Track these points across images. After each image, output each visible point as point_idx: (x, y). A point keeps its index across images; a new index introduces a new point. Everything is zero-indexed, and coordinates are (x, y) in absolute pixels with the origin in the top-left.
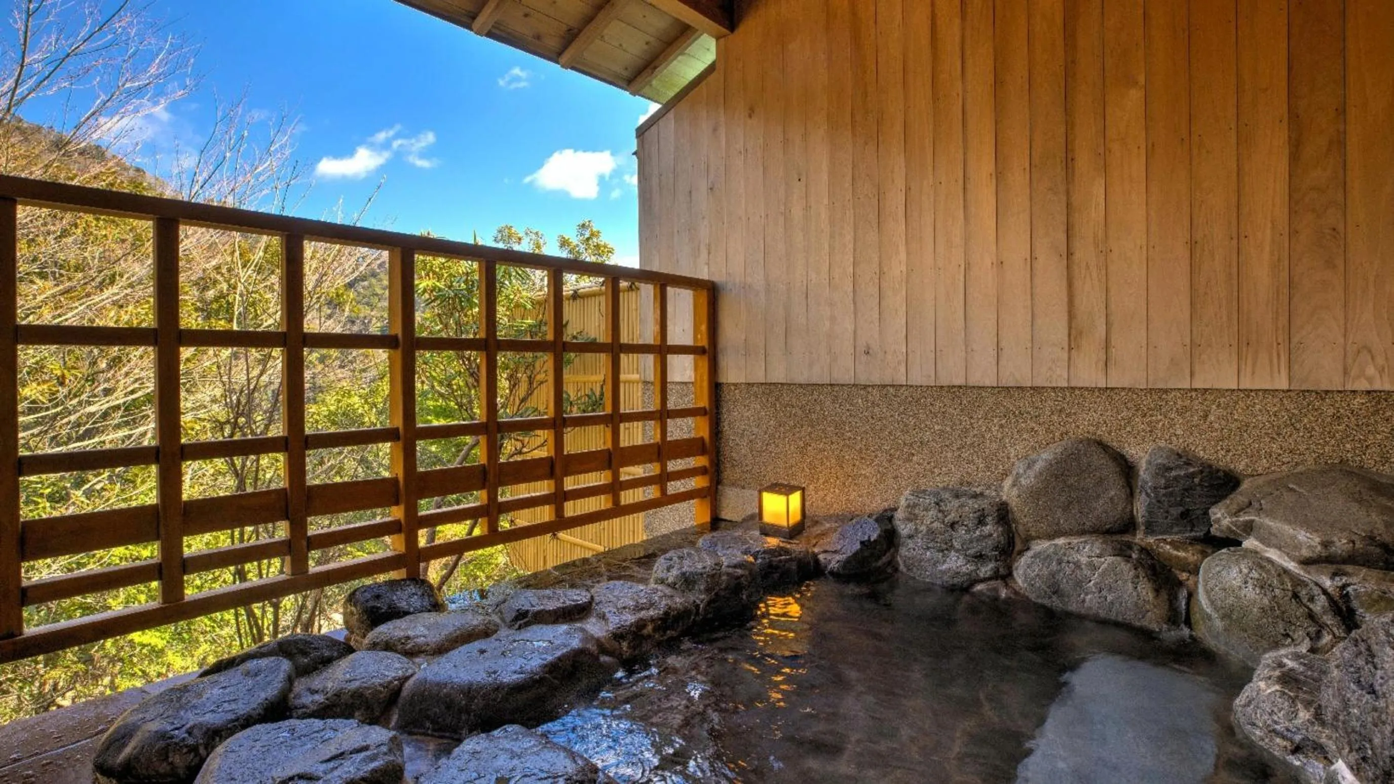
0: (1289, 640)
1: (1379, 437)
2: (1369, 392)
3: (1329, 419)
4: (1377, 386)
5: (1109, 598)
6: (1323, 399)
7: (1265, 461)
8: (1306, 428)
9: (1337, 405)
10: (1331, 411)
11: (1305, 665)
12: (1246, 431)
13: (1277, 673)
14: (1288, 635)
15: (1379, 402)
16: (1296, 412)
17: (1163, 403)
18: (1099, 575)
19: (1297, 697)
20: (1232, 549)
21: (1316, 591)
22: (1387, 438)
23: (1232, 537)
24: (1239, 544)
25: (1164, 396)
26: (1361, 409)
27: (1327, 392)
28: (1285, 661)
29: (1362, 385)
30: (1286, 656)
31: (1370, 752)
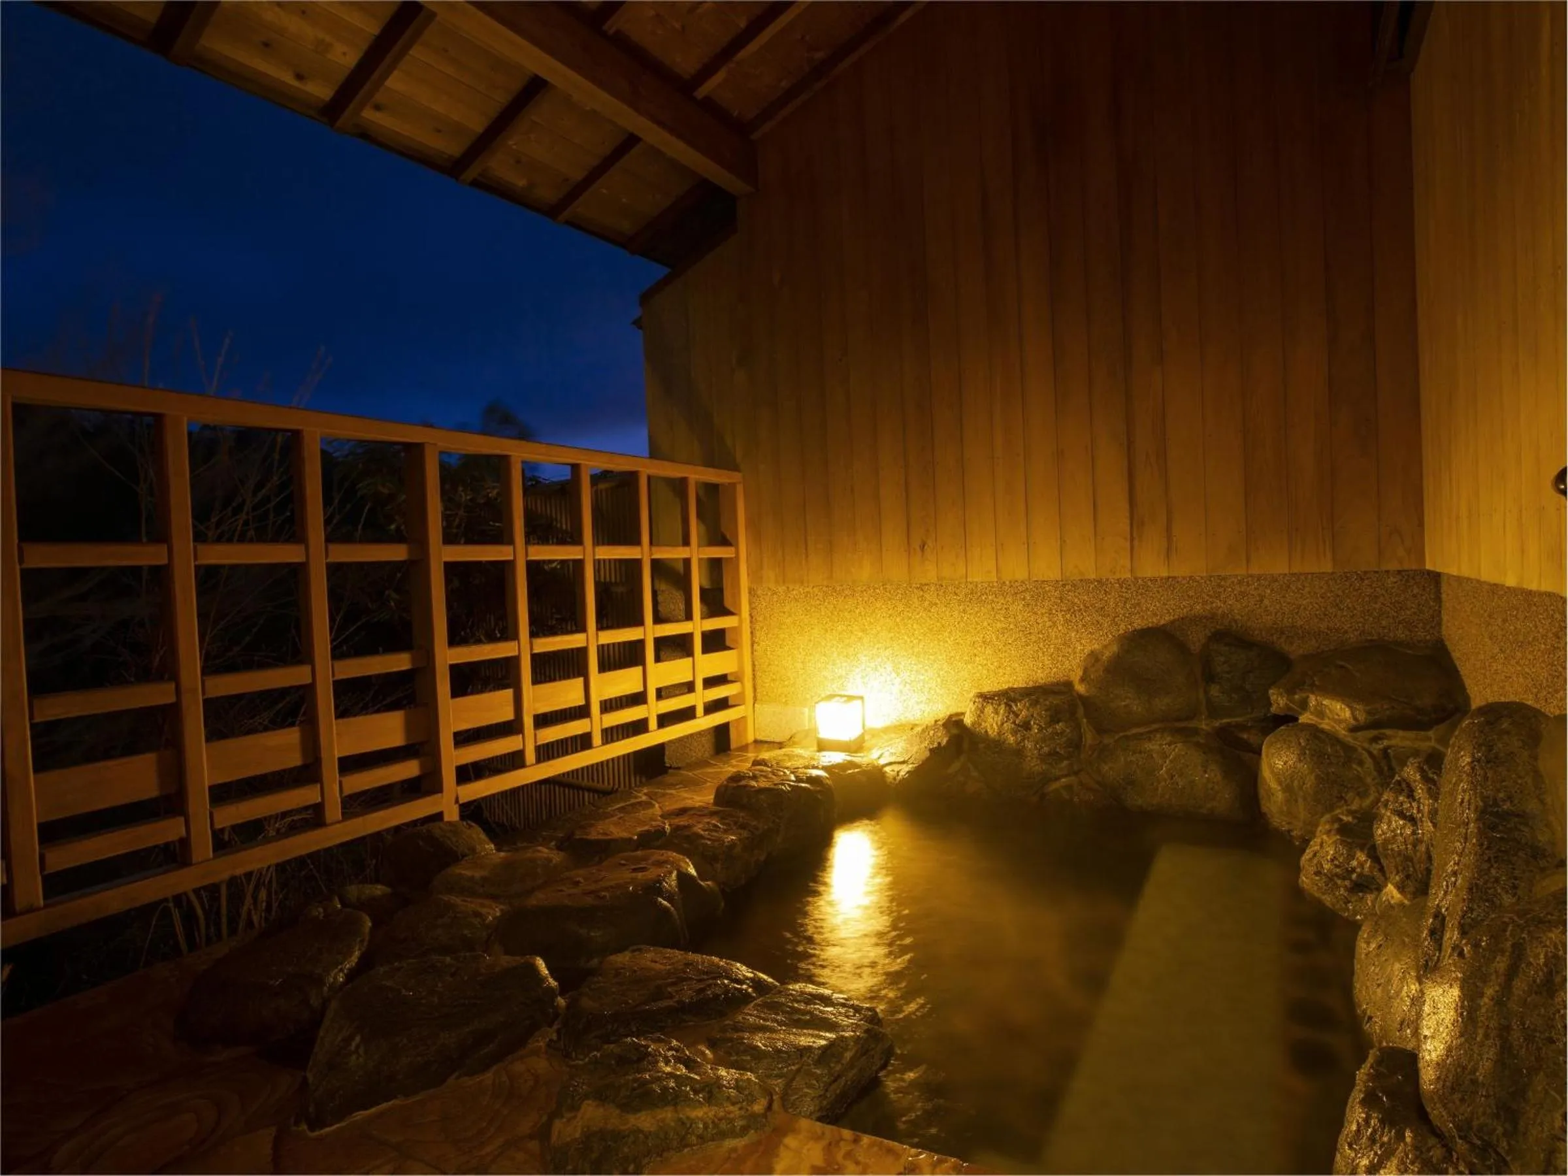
0: (1343, 802)
1: (1408, 612)
2: (1399, 572)
3: (1367, 599)
4: (1406, 567)
5: (1181, 784)
6: (1362, 580)
7: (1314, 641)
8: (1349, 608)
9: (1374, 585)
10: (1369, 591)
11: (1357, 818)
12: (1297, 613)
13: (1336, 826)
14: (1342, 798)
15: (1407, 581)
16: (1340, 593)
17: (1222, 590)
18: (1171, 761)
19: (1353, 842)
20: (1291, 724)
21: (1365, 755)
22: (1415, 613)
23: (1290, 713)
24: (1296, 719)
25: (1223, 583)
26: (1393, 587)
27: (1365, 573)
28: (1341, 817)
29: (1393, 566)
30: (1342, 814)
31: (1411, 869)
